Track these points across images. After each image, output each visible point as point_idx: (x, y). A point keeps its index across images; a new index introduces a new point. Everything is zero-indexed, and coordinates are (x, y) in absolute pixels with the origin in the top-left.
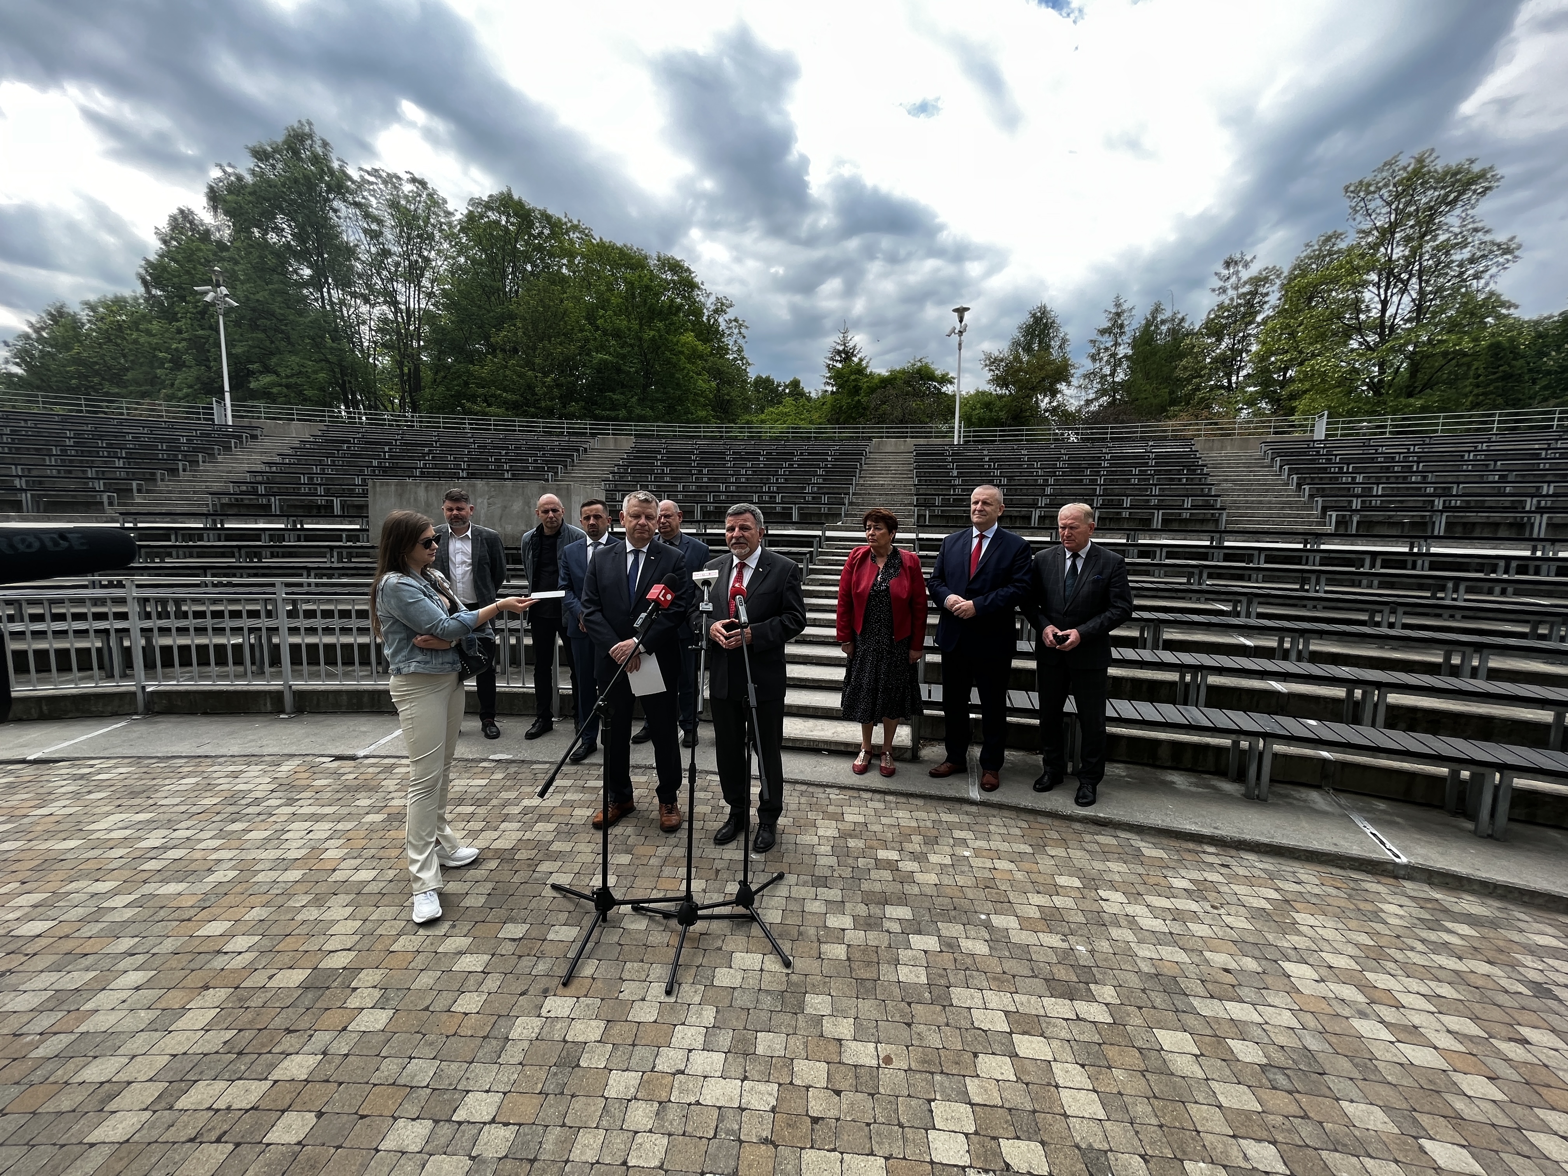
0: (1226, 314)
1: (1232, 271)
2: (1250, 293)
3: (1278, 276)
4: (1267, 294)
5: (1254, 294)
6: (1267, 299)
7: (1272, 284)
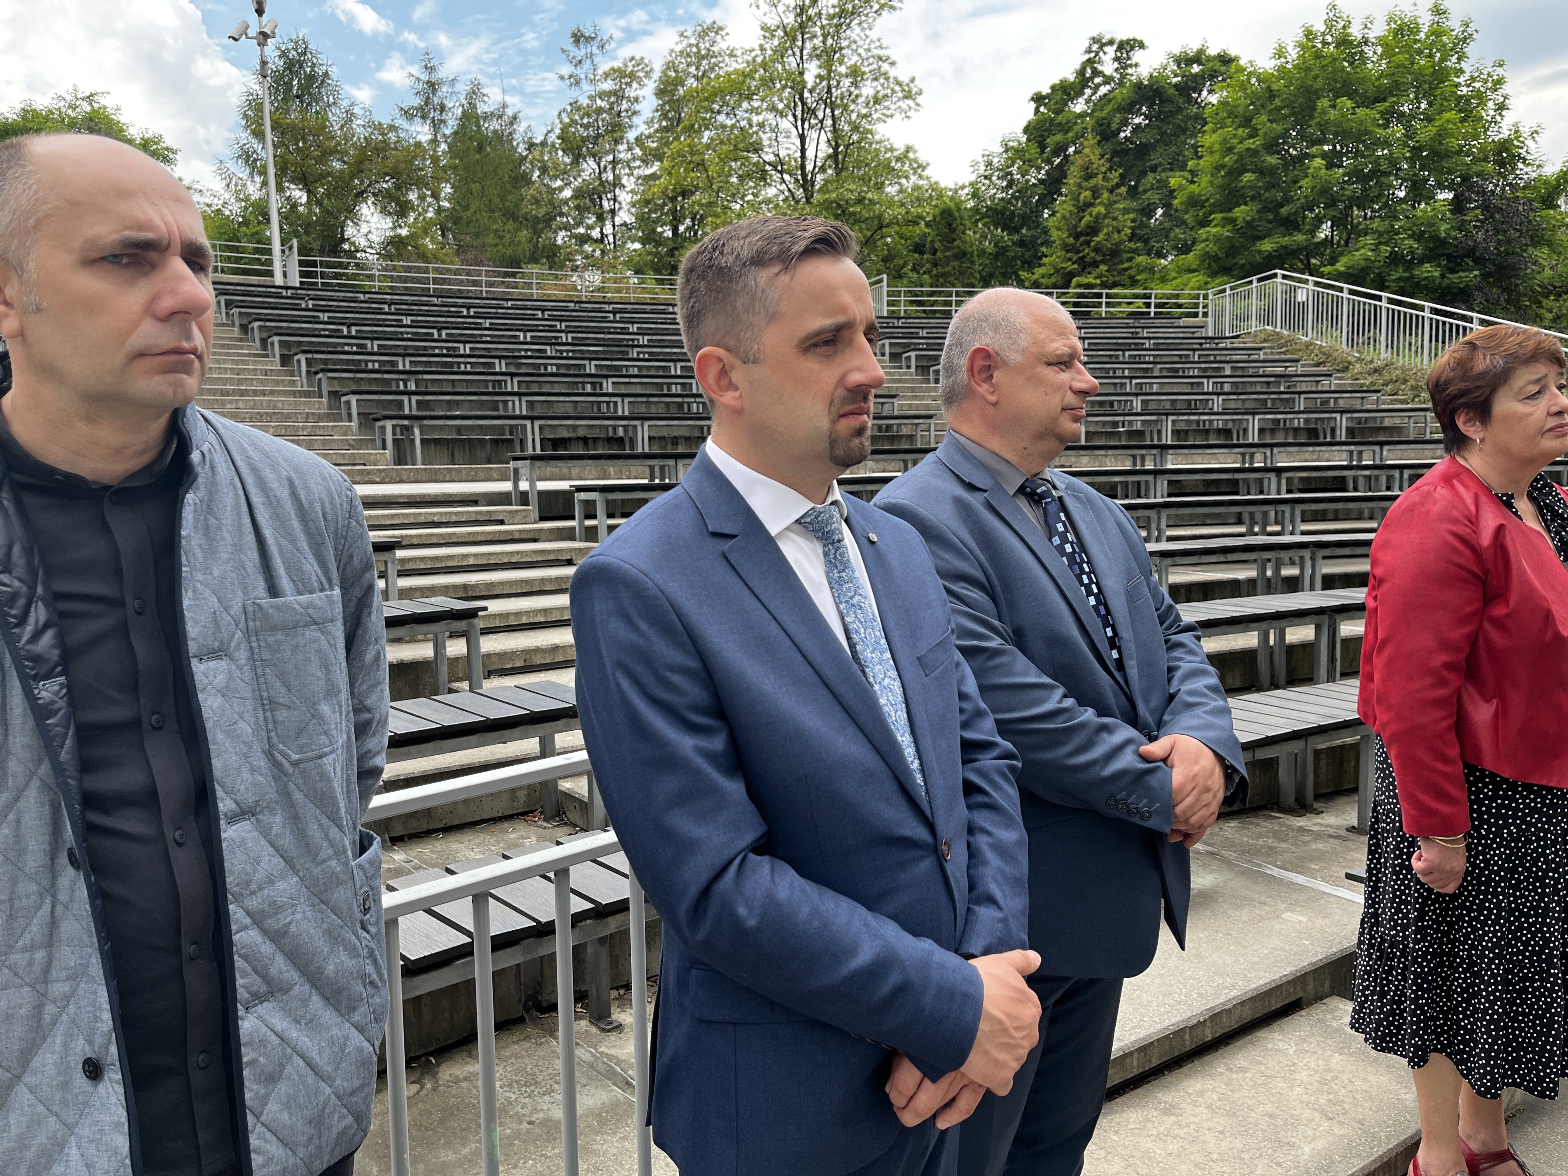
0: (585, 121)
1: (583, 52)
2: (614, 93)
3: (648, 75)
4: (636, 100)
5: (618, 95)
6: (637, 107)
7: (641, 86)
